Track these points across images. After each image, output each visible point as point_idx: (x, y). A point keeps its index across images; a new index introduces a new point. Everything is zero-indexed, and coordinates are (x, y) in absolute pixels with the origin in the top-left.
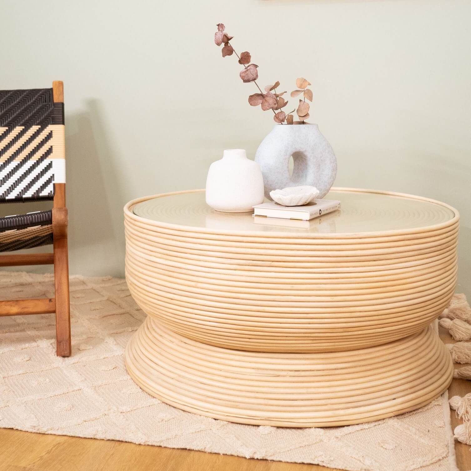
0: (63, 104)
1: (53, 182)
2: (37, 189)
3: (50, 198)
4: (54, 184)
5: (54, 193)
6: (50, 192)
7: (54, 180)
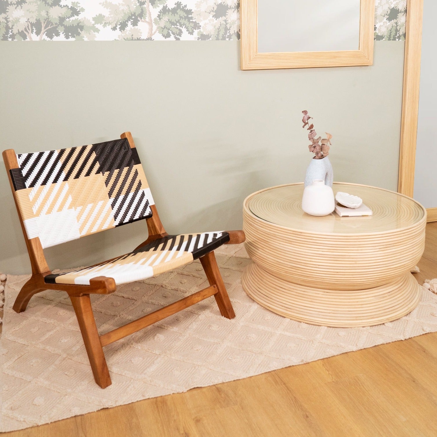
0: (135, 148)
1: (149, 205)
2: (141, 212)
3: (150, 216)
4: (150, 206)
5: (152, 213)
6: (149, 213)
7: (149, 204)
